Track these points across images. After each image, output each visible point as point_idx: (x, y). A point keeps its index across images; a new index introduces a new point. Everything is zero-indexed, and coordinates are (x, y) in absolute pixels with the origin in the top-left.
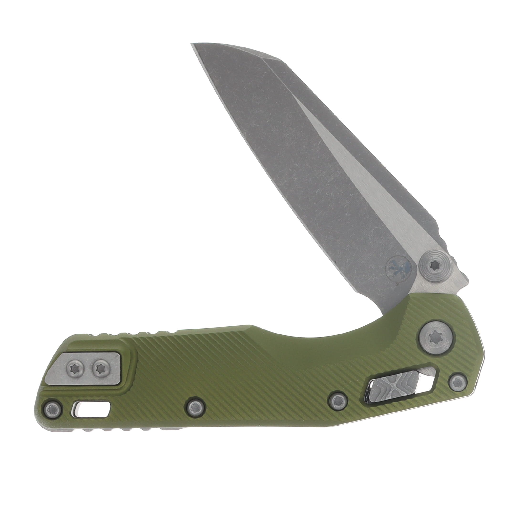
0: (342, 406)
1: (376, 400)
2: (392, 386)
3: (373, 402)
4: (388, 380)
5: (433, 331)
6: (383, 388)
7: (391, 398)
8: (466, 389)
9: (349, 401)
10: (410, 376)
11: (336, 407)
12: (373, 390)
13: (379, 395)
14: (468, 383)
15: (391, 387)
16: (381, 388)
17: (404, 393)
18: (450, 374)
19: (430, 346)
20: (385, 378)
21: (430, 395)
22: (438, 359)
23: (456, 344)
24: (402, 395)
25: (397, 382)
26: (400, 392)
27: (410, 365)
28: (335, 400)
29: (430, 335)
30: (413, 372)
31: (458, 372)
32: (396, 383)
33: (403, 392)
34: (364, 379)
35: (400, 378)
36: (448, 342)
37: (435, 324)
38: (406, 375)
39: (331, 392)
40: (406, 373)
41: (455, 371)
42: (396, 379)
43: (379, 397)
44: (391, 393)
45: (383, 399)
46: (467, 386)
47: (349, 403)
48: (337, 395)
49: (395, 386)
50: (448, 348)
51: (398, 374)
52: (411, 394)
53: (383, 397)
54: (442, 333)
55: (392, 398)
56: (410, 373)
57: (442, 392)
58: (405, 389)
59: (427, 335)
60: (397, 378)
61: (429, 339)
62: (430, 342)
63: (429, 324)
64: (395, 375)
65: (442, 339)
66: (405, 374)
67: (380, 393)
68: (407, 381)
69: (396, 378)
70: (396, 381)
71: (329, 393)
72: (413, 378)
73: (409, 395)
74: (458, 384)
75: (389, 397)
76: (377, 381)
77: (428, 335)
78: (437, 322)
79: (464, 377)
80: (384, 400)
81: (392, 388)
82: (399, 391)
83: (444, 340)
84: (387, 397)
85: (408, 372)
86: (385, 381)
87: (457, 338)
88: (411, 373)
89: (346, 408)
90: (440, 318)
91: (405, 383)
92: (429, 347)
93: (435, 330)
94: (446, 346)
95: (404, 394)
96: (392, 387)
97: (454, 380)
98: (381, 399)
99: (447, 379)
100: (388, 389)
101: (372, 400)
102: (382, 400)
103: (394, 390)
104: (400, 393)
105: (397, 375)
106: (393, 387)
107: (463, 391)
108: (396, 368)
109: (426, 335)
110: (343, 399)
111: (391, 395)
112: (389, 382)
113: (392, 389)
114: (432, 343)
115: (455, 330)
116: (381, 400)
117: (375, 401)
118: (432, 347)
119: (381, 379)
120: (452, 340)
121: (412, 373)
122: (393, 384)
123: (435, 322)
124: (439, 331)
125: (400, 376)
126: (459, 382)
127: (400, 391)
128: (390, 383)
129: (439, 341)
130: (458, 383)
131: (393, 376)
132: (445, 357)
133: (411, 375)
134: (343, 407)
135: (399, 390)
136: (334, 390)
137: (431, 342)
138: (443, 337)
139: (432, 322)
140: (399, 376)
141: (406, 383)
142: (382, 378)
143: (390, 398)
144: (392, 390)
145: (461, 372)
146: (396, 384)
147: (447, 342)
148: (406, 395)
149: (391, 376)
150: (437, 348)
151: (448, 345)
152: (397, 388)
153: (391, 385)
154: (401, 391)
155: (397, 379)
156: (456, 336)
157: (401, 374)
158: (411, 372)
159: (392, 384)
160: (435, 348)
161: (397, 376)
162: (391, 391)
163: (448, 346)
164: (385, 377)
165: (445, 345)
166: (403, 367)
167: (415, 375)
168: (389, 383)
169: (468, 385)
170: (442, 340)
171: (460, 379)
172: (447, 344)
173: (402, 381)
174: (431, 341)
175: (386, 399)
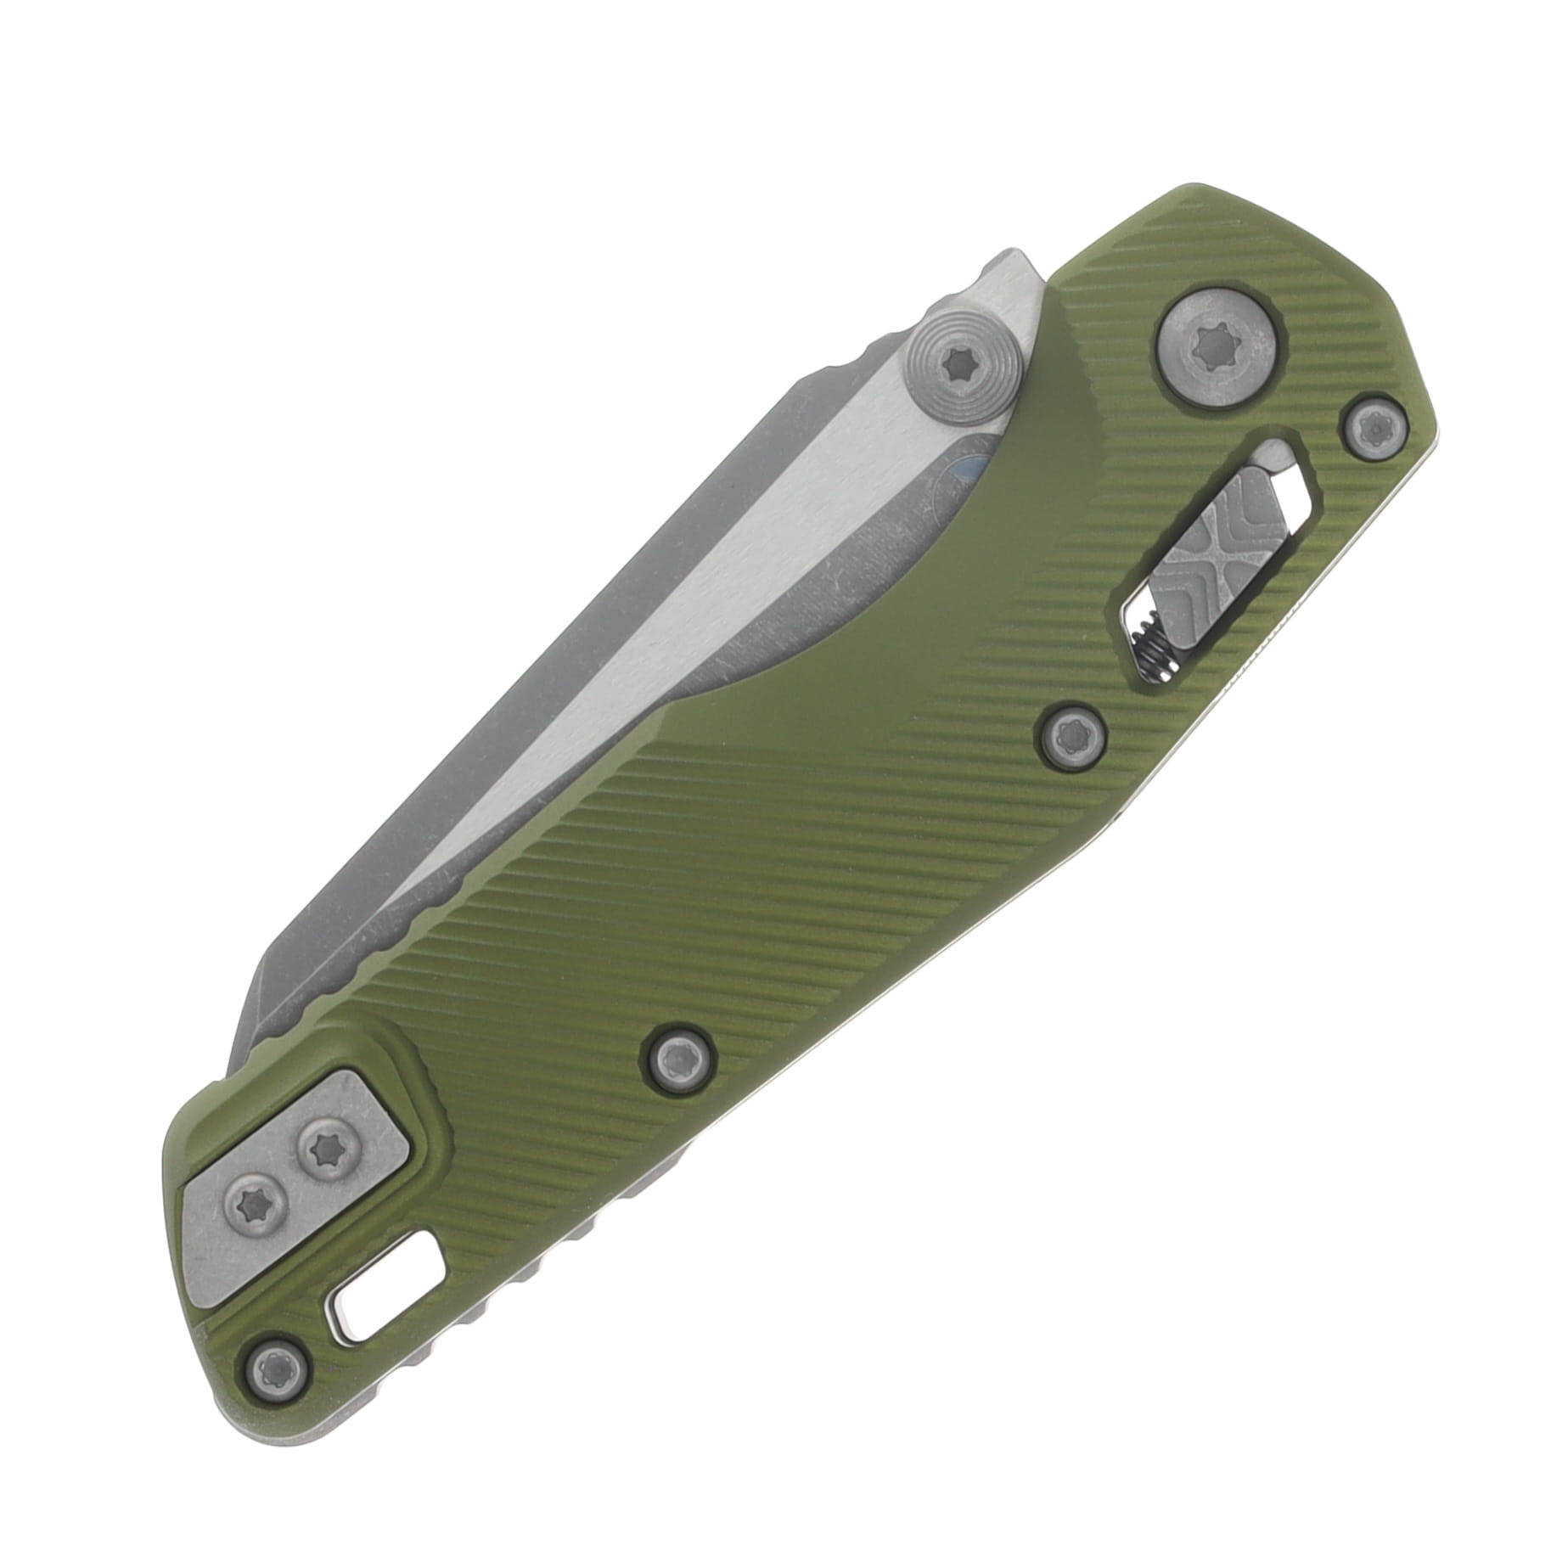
0: (1096, 743)
1: (1196, 633)
2: (1211, 561)
3: (1192, 645)
4: (1186, 553)
5: (1197, 336)
6: (1191, 585)
7: (1234, 595)
8: (1412, 428)
9: (1103, 715)
10: (1240, 492)
11: (1078, 759)
12: (1165, 615)
13: (1195, 612)
14: (1406, 408)
15: (1213, 566)
16: (1183, 588)
17: (1261, 553)
18: (1335, 419)
19: (1218, 382)
20: (1175, 552)
21: (1321, 523)
22: (1269, 401)
23: (1289, 321)
24: (1261, 564)
25: (1215, 537)
26: (1246, 561)
27: (1219, 461)
28: (1062, 740)
29: (1194, 353)
30: (1241, 475)
31: (1353, 400)
32: (1217, 542)
33: (1256, 553)
34: (1099, 617)
35: (1218, 518)
36: (1261, 334)
37: (1184, 311)
38: (1228, 498)
39: (1033, 724)
40: (1223, 493)
41: (1344, 399)
42: (1208, 533)
43: (1195, 619)
44: (1222, 581)
45: (1213, 618)
46: (1410, 419)
47: (1108, 721)
48: (1055, 722)
49: (1218, 553)
50: (1272, 352)
51: (1203, 514)
52: (1281, 541)
53: (1210, 609)
54: (1223, 320)
55: (1237, 595)
56: (1234, 485)
57: (1350, 490)
58: (1254, 541)
59: (1186, 357)
60: (1208, 526)
61: (1199, 366)
62: (1208, 374)
63: (1168, 322)
64: (1197, 523)
65: (1238, 336)
66: (1222, 497)
67: (1194, 606)
68: (1242, 513)
69: (1206, 529)
70: (1212, 536)
71: (1028, 733)
72: (1256, 492)
73: (1276, 548)
74: (1379, 431)
75: (1227, 596)
76: (1160, 577)
77: (1189, 356)
78: (1186, 300)
79: (1380, 401)
80: (1217, 617)
81: (1215, 564)
82: (1242, 559)
83: (1243, 338)
84: (1221, 603)
85: (1227, 487)
86: (1183, 560)
87: (1278, 302)
88: (1237, 483)
89: (1110, 741)
90: (1187, 285)
91: (1243, 522)
92: (1218, 389)
93: (1197, 328)
94: (1266, 349)
95: (1261, 557)
96: (1213, 561)
97: (1357, 428)
98: (1207, 617)
99: (1337, 440)
100: (1206, 578)
101: (1185, 645)
102: (1212, 622)
103: (1226, 568)
104: (1250, 562)
105: (1202, 519)
106: (1217, 562)
107: (1407, 445)
108: (1185, 500)
109: (1184, 361)
110: (1082, 722)
111: (1227, 587)
112: (1193, 555)
113: (1217, 570)
114: (1219, 369)
115: (1256, 284)
116: (1208, 622)
117: (1195, 640)
118: (1226, 383)
119: (1164, 563)
120: (1267, 321)
121: (1240, 482)
122: (1210, 549)
123: (1181, 304)
124: (1212, 323)
125: (1212, 513)
126: (1375, 425)
127: (1244, 557)
128: (1199, 555)
129: (1234, 349)
130: (1376, 430)
131: (1191, 529)
132: (1286, 380)
133: (1240, 487)
134: (1101, 744)
135: (1240, 554)
136: (1036, 713)
137: (1210, 370)
138: (1236, 330)
139: (1172, 313)
140: (1209, 517)
141: (1244, 519)
142: (1166, 559)
143: (1231, 598)
144: (1222, 571)
145: (1362, 391)
146: (1218, 547)
147: (1258, 335)
148: (1269, 554)
149: (1186, 534)
150: (1242, 373)
151: (1267, 344)
152: (1232, 555)
153: (1205, 559)
154: (1246, 555)
155: (1211, 526)
156: (1273, 299)
157: (1212, 506)
158: (1237, 479)
159: (1207, 553)
160: (1236, 377)
161: (1205, 520)
162: (1218, 576)
163: (1270, 346)
164: (1173, 549)
165: (1259, 347)
166: (1202, 481)
167: (1252, 481)
168: (1196, 560)
169: (1408, 413)
170: (1240, 341)
171: (1373, 414)
172: (1262, 343)
173: (1228, 525)
174: (1210, 366)
175: (1223, 609)
